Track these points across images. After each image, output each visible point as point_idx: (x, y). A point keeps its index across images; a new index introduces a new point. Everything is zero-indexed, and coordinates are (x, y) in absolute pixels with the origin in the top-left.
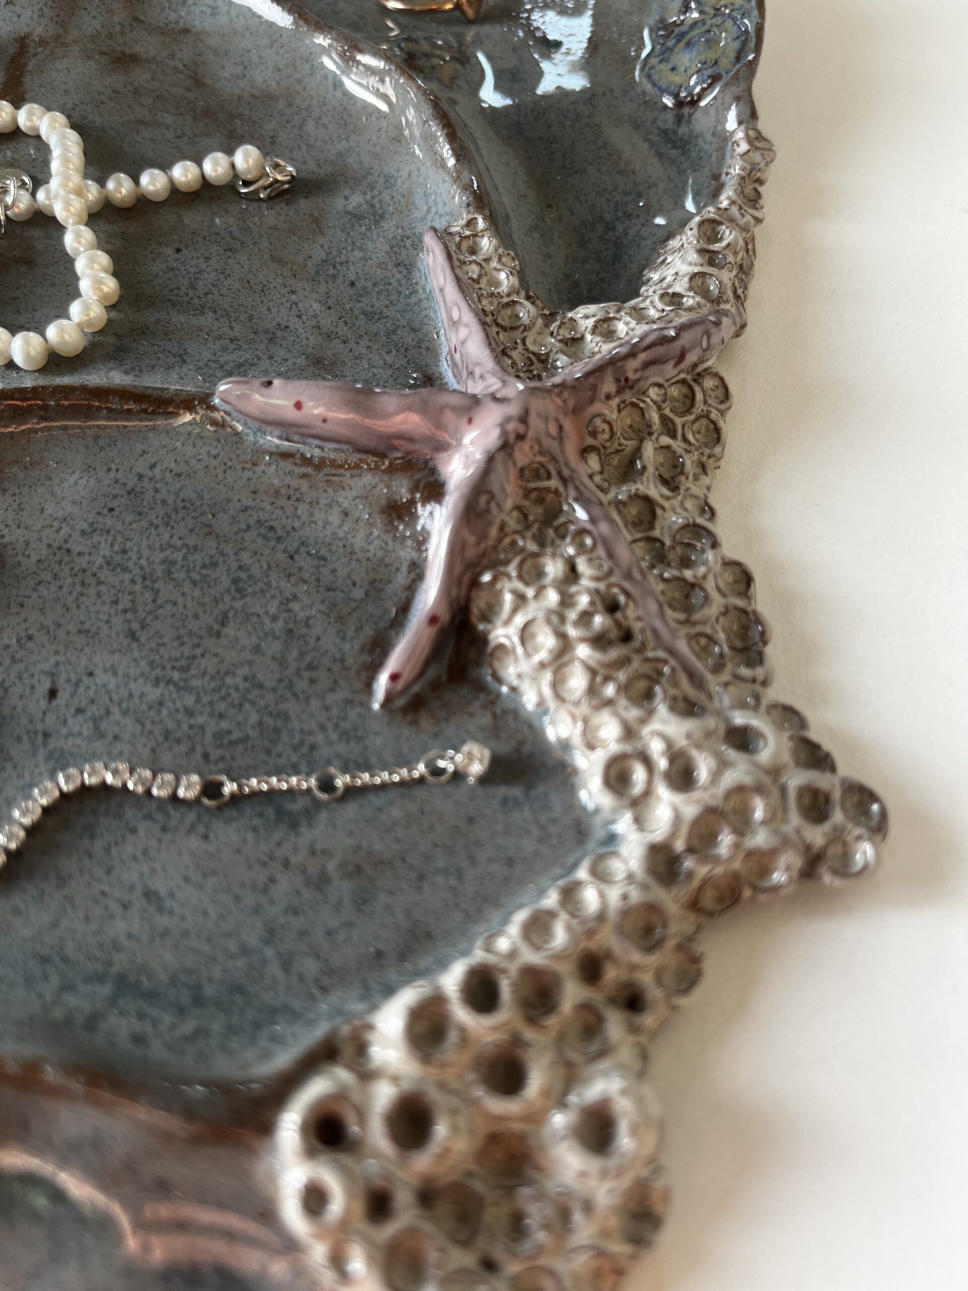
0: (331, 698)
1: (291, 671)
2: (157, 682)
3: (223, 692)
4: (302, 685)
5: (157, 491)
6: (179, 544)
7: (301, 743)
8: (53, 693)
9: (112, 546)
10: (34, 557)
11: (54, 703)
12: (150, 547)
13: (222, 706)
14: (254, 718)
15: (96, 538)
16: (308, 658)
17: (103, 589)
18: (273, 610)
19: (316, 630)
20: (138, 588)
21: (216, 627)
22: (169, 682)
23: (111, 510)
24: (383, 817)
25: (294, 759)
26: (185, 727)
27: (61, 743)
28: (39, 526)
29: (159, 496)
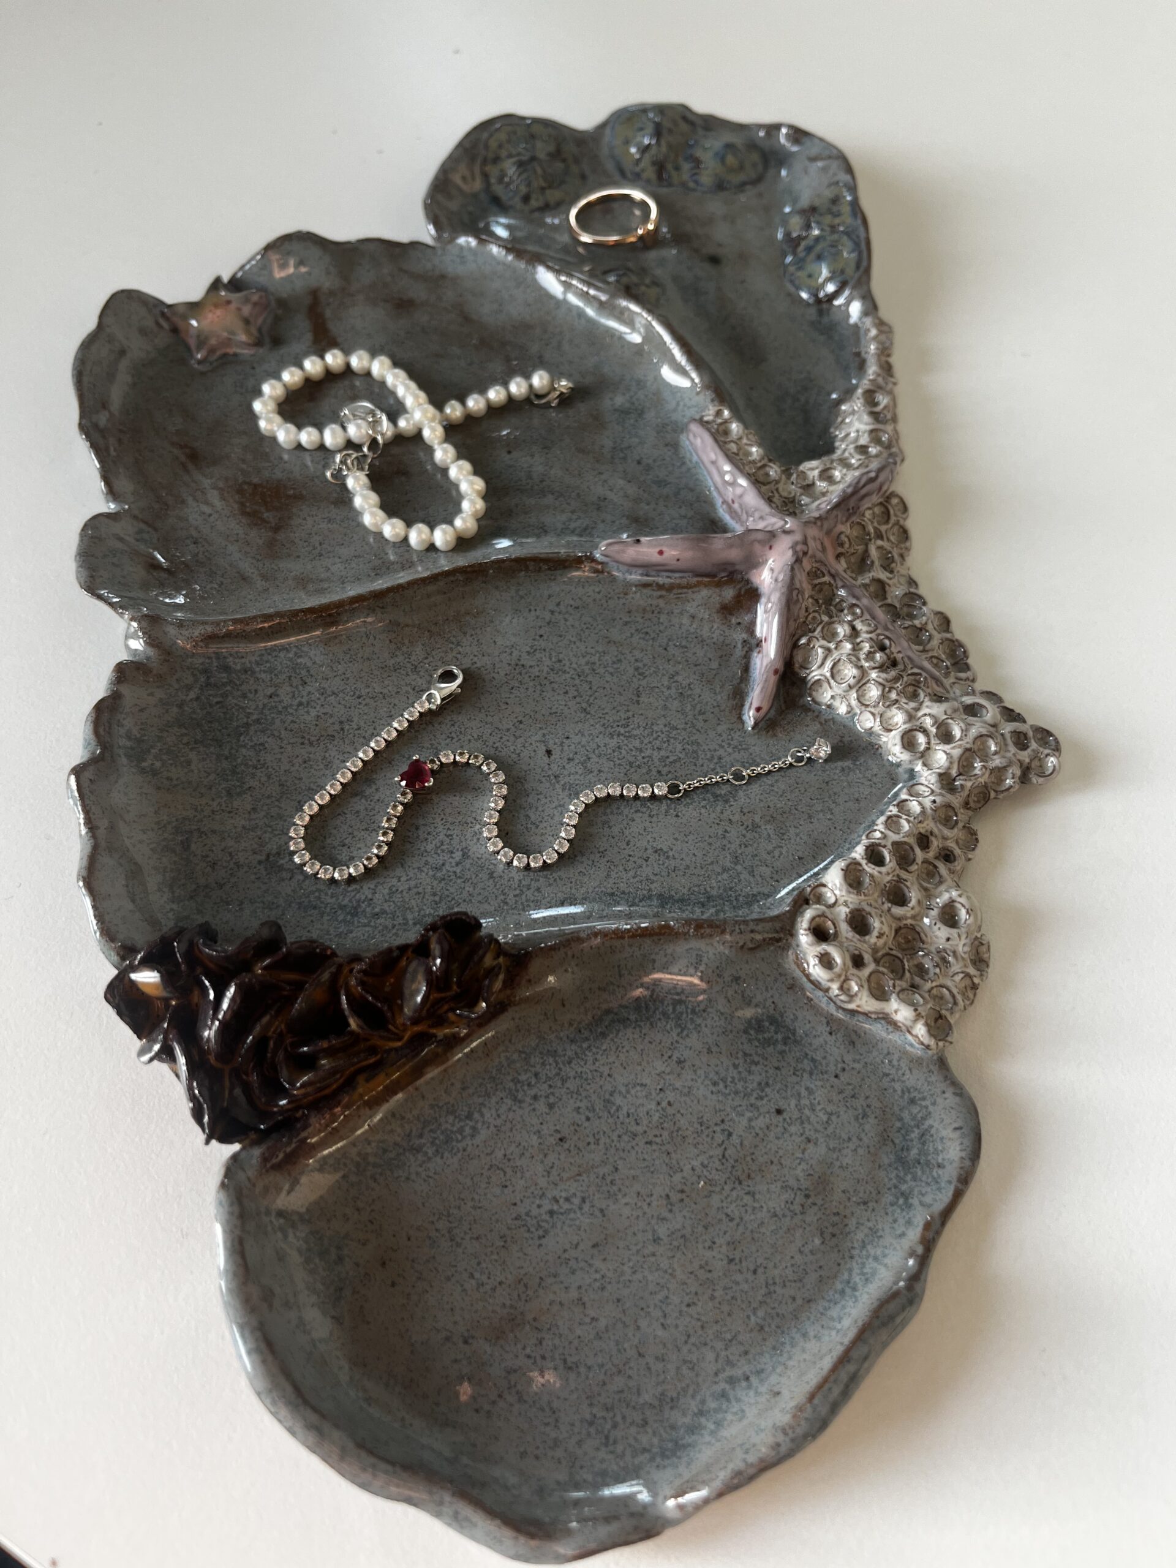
0: (720, 729)
1: (690, 717)
2: (611, 736)
3: (655, 735)
4: (700, 724)
5: (566, 620)
6: (593, 651)
7: (712, 757)
8: (549, 752)
9: (550, 658)
10: (502, 673)
11: (552, 758)
12: (575, 656)
13: (657, 743)
14: (679, 747)
15: (538, 655)
16: (698, 708)
17: (556, 686)
18: (666, 683)
19: (698, 691)
20: (577, 682)
21: (635, 698)
22: (619, 735)
23: (541, 636)
24: (775, 789)
25: (712, 766)
26: (640, 758)
27: (567, 779)
28: (497, 654)
29: (568, 623)
